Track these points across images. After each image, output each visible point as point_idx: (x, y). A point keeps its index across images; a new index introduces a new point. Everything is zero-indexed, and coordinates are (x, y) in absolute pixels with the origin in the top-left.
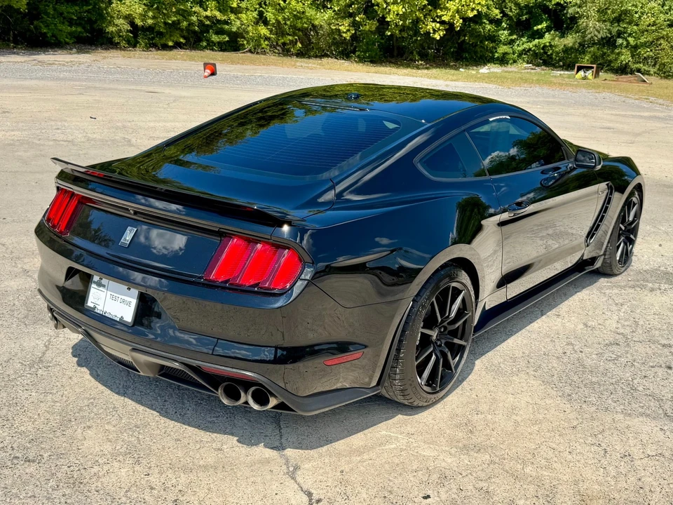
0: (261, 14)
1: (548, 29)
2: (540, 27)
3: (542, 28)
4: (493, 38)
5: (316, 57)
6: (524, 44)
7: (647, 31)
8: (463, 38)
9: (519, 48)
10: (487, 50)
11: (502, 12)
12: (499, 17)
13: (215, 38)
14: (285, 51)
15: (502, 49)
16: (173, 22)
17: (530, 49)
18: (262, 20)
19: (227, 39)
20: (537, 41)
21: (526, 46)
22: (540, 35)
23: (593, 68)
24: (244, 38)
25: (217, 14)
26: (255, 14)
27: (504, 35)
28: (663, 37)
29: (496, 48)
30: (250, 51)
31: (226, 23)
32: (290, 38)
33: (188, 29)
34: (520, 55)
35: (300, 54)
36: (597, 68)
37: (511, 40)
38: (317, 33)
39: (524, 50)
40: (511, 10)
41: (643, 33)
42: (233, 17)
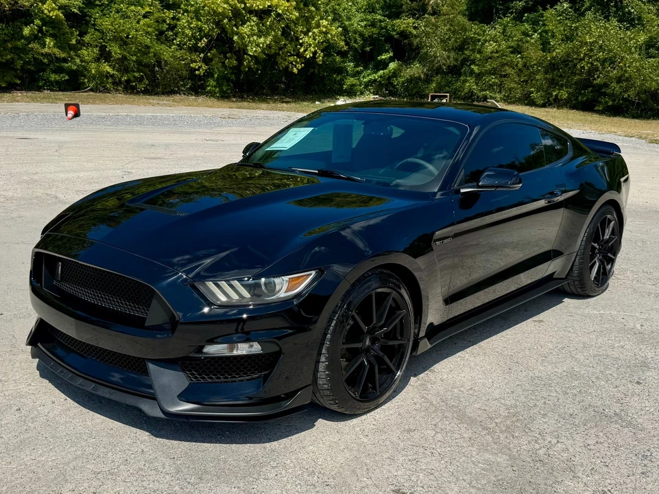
0: (103, 48)
1: (392, 59)
2: (383, 57)
3: (386, 58)
4: (341, 71)
5: (163, 93)
6: (370, 76)
7: (490, 58)
8: (312, 70)
9: (365, 80)
10: (335, 83)
11: (347, 44)
12: (346, 48)
13: (53, 77)
14: (130, 88)
15: (350, 81)
16: (7, 61)
17: (375, 81)
18: (104, 55)
19: (67, 77)
20: (382, 72)
21: (372, 77)
22: (384, 65)
23: (446, 96)
24: (85, 76)
25: (56, 50)
26: (96, 50)
27: (350, 65)
28: (507, 64)
29: (343, 80)
30: (92, 90)
31: (65, 60)
32: (136, 74)
33: (23, 68)
34: (367, 85)
35: (146, 92)
36: (450, 96)
37: (358, 72)
38: (162, 69)
39: (369, 81)
40: (356, 42)
41: (487, 60)
42: (72, 53)
